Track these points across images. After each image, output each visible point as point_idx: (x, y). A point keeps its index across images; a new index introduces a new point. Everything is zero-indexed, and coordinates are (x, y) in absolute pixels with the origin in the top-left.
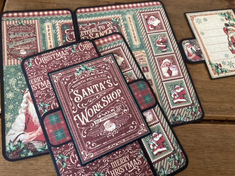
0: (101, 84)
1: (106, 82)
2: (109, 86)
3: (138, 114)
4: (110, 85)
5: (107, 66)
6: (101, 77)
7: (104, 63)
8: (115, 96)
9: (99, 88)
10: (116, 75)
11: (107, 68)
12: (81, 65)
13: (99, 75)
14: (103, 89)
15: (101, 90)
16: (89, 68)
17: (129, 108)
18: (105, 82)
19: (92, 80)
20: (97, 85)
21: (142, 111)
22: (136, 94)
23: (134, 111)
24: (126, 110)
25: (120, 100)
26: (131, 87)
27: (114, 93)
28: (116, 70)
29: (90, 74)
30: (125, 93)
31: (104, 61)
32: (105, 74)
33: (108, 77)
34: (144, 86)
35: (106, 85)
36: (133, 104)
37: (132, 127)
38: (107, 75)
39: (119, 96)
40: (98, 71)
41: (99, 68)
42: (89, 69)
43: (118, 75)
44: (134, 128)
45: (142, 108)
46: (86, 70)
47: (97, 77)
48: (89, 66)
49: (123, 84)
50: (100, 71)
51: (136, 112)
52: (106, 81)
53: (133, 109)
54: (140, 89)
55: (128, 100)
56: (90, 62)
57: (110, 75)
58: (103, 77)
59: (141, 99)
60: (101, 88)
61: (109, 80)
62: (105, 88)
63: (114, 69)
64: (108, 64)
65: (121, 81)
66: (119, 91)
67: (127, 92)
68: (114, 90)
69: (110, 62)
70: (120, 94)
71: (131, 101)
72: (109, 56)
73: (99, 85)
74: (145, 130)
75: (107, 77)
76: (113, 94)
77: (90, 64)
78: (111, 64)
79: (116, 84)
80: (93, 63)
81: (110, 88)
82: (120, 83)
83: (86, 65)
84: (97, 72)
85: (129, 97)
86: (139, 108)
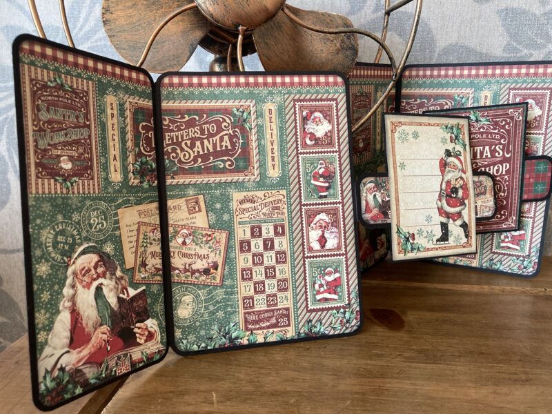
0: (487, 148)
1: (495, 148)
2: (497, 154)
3: (515, 203)
4: (499, 154)
5: (509, 124)
6: (492, 139)
7: (507, 118)
8: (498, 171)
9: (482, 153)
10: (515, 141)
11: (507, 126)
12: (472, 112)
13: (491, 133)
14: (486, 156)
15: (484, 157)
16: (482, 119)
17: (508, 193)
18: (493, 147)
19: (479, 138)
20: (481, 148)
21: (522, 202)
22: (527, 176)
23: (512, 198)
24: (503, 194)
25: (502, 179)
26: (526, 165)
27: (498, 166)
28: (519, 133)
29: (479, 129)
30: (513, 172)
31: (508, 114)
32: (500, 135)
33: (502, 141)
34: (545, 169)
35: (493, 152)
36: (516, 189)
37: (499, 216)
38: (502, 137)
39: (504, 173)
40: (492, 127)
41: (496, 124)
42: (481, 121)
43: (518, 141)
44: (501, 217)
45: (525, 197)
46: (477, 121)
47: (487, 136)
48: (483, 116)
49: (517, 156)
50: (495, 129)
51: (515, 200)
52: (496, 145)
53: (512, 196)
54: (538, 170)
55: (513, 182)
56: (487, 111)
57: (505, 139)
58: (495, 139)
59: (530, 185)
60: (485, 154)
61: (501, 146)
62: (489, 156)
63: (515, 131)
64: (513, 121)
65: (518, 152)
66: (506, 166)
67: (517, 170)
68: (501, 163)
69: (516, 118)
70: (506, 171)
71: (516, 185)
72: (519, 108)
73: (484, 149)
74: (513, 225)
75: (500, 140)
76: (496, 168)
77: (486, 114)
78: (516, 121)
79: (508, 154)
80: (491, 113)
81: (496, 157)
82: (514, 154)
83: (479, 114)
84: (490, 128)
85: (516, 178)
86: (521, 197)
